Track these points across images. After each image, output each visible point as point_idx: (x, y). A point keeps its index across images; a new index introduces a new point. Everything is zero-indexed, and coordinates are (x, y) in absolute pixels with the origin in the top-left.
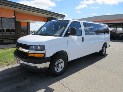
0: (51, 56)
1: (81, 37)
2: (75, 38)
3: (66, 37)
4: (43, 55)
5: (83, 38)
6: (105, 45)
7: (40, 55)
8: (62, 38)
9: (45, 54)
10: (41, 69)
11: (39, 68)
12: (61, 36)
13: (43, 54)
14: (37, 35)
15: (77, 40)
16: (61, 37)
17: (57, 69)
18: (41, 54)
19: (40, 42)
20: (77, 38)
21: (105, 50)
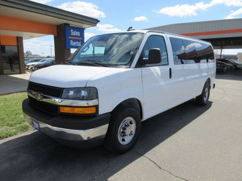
0: (111, 111)
1: (167, 68)
2: (156, 70)
3: (140, 69)
4: (93, 111)
5: (170, 69)
6: (208, 85)
7: (87, 109)
8: (131, 70)
9: (97, 107)
10: (90, 141)
11: (85, 138)
12: (130, 66)
13: (94, 108)
14: (74, 65)
15: (160, 74)
16: (129, 68)
17: (122, 138)
18: (89, 109)
19: (87, 82)
20: (160, 70)
21: (207, 95)
